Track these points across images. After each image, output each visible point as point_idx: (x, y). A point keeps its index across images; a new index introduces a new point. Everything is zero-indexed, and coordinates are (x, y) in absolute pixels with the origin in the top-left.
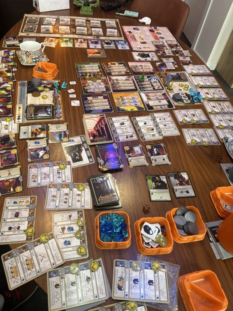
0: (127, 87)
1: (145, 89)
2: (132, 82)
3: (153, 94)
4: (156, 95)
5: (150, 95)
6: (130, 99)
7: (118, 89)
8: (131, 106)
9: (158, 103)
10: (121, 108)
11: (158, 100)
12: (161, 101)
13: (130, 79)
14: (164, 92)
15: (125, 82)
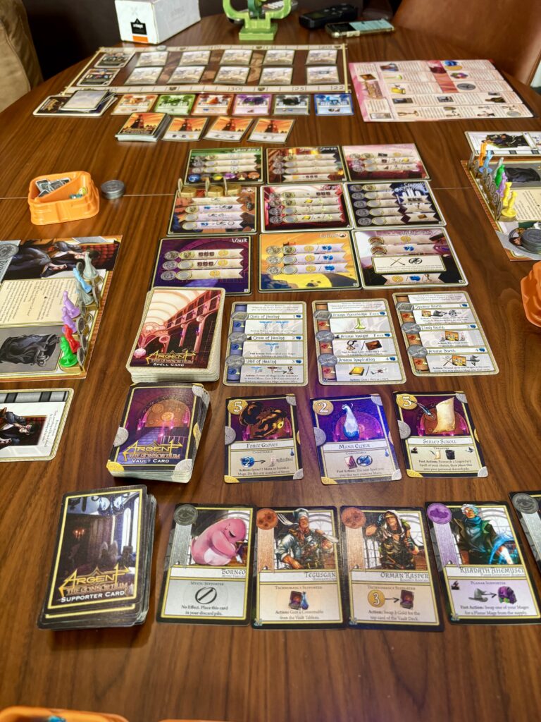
0: (316, 216)
1: (374, 221)
2: (336, 199)
3: (398, 237)
4: (407, 241)
5: (385, 237)
6: (315, 251)
7: (286, 220)
8: (310, 273)
9: (408, 264)
10: (276, 278)
11: (410, 255)
12: (421, 258)
13: (332, 192)
14: (438, 233)
15: (314, 200)
